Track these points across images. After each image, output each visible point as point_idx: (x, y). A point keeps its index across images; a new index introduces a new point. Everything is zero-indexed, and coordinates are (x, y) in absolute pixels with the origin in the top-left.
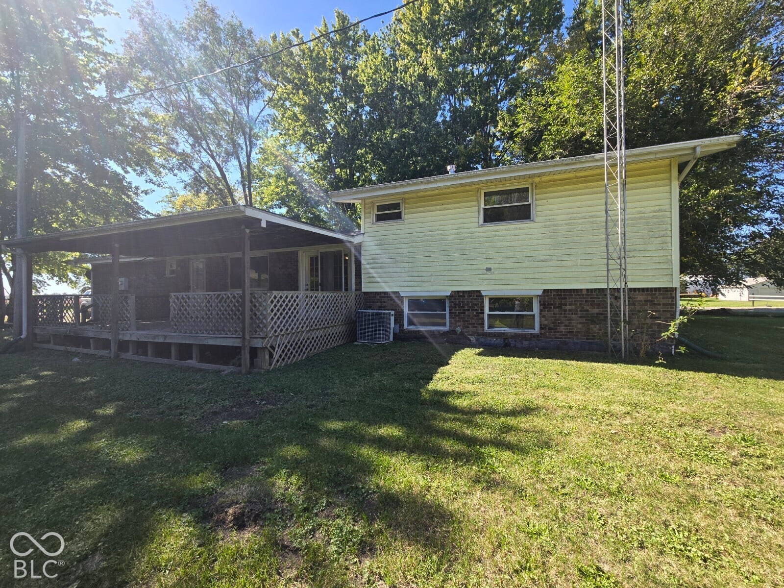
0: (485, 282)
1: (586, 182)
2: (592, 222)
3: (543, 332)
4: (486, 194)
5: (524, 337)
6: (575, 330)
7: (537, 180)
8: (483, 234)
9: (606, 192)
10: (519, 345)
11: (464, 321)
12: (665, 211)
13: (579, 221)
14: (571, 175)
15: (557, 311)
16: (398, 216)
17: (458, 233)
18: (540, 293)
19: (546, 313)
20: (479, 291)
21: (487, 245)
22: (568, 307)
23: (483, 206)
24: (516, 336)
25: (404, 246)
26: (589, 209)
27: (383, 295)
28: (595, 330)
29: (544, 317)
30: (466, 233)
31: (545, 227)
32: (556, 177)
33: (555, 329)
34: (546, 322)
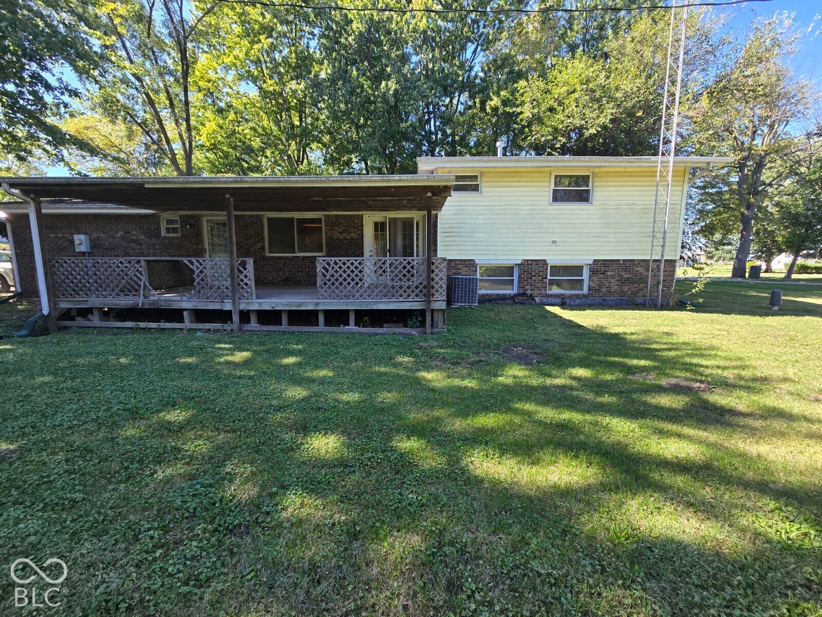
0: (551, 253)
1: (630, 176)
2: (632, 209)
3: (591, 292)
4: (556, 177)
5: (578, 296)
6: (613, 290)
7: (597, 170)
8: (551, 212)
9: (657, 186)
10: (572, 303)
11: (531, 285)
12: (678, 204)
13: (625, 207)
14: (622, 169)
15: (602, 276)
16: (476, 188)
17: (531, 209)
18: (591, 262)
19: (595, 278)
20: (545, 260)
21: (554, 221)
22: (609, 273)
23: (553, 187)
24: (572, 296)
25: (480, 217)
26: (632, 198)
27: (458, 262)
28: (626, 290)
29: (592, 281)
30: (538, 210)
31: (601, 209)
32: (611, 170)
33: (599, 290)
34: (593, 285)
